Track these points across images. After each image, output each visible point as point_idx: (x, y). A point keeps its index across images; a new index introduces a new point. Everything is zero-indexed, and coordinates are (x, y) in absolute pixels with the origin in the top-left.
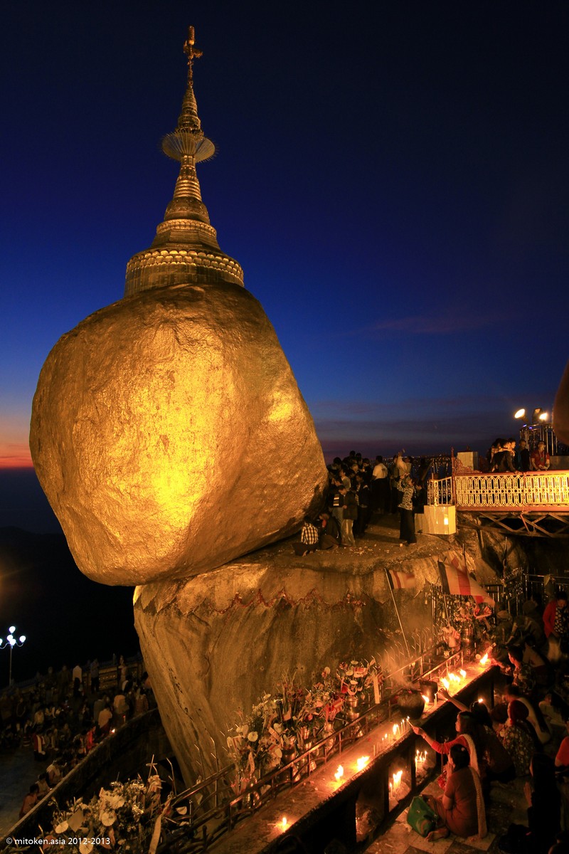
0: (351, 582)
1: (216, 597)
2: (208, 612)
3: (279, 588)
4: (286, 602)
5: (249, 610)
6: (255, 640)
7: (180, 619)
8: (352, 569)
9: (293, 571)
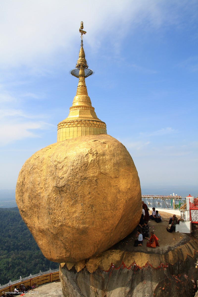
0: (161, 258)
1: (103, 265)
2: (101, 272)
3: (132, 262)
4: (137, 267)
5: (120, 271)
6: (126, 284)
7: (90, 275)
8: (160, 252)
9: (136, 253)
